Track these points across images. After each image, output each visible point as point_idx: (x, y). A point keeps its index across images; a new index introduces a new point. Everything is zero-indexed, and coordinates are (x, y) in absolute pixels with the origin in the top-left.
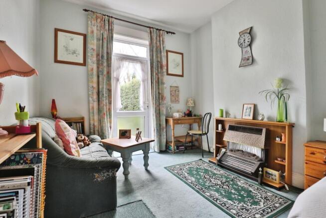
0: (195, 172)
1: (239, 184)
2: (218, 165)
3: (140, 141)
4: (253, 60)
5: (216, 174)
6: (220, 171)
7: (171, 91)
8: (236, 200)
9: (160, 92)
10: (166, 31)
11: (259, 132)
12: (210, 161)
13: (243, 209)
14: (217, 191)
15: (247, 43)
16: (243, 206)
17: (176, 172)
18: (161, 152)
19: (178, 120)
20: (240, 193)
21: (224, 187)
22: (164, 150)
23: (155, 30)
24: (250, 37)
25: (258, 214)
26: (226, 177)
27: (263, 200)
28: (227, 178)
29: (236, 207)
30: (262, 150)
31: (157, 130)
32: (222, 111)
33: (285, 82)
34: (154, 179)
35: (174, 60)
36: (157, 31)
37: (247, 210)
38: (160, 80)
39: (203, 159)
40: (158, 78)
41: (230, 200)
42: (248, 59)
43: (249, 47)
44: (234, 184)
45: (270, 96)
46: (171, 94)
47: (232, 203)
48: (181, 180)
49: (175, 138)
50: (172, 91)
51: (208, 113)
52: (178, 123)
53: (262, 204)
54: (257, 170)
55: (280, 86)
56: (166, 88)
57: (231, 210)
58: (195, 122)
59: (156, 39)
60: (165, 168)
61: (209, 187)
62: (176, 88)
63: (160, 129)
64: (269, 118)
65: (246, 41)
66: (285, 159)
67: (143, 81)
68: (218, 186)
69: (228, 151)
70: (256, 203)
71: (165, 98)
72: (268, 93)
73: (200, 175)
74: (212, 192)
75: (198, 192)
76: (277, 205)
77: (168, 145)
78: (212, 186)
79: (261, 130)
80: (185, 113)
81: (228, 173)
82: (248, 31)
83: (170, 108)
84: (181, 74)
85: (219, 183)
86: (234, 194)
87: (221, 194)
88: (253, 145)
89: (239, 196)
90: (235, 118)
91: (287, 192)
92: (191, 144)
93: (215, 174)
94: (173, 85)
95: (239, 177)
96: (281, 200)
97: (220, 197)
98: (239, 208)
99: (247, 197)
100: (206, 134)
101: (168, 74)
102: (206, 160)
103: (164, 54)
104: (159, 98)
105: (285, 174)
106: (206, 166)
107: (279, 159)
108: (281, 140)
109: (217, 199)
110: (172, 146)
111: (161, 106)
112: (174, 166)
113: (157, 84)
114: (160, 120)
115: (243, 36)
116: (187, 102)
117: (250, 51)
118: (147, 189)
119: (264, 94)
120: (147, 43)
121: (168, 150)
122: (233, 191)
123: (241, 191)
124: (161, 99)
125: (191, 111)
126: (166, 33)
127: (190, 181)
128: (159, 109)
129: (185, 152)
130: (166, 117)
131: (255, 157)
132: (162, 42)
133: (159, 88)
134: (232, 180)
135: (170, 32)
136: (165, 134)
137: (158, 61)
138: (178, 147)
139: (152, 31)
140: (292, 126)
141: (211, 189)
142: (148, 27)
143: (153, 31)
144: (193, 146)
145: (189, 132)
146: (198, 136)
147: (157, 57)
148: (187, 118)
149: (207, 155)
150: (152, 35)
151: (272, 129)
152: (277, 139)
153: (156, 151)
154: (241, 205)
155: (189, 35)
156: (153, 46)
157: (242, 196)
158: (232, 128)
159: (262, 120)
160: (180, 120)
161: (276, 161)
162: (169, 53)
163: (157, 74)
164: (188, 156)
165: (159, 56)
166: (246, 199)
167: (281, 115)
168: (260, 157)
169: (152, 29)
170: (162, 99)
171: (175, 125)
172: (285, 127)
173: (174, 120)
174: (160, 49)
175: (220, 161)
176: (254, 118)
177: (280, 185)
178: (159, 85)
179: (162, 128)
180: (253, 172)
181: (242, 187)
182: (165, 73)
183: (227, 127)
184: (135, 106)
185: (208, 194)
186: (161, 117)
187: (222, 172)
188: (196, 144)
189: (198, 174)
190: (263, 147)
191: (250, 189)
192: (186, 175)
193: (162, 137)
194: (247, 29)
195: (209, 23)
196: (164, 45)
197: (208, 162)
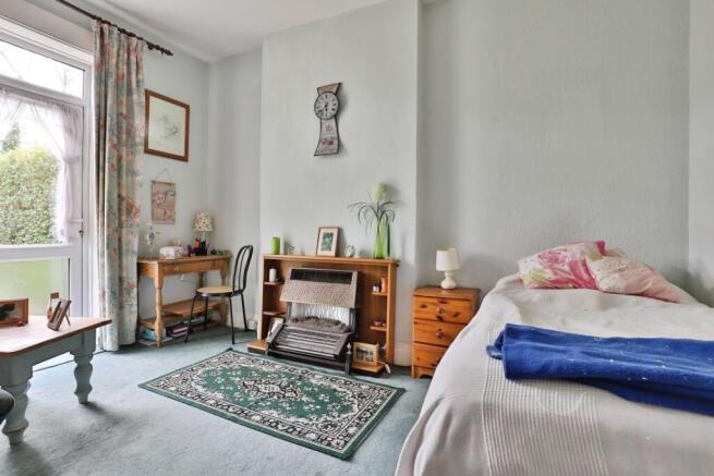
0: (220, 380)
1: (314, 381)
2: (270, 354)
3: (65, 329)
4: (340, 145)
5: (268, 373)
6: (273, 365)
7: (153, 194)
8: (312, 413)
9: (124, 194)
10: (148, 43)
11: (346, 278)
12: (250, 350)
13: (326, 427)
14: (275, 406)
15: (330, 112)
16: (326, 421)
17: (173, 389)
18: (123, 348)
19: (173, 263)
20: (316, 399)
21: (287, 395)
22: (134, 343)
23: (116, 31)
24: (336, 102)
25: (352, 426)
26: (287, 375)
27: (356, 401)
28: (289, 376)
29: (314, 427)
30: (351, 310)
31: (113, 292)
32: (277, 241)
33: (389, 191)
34: (114, 420)
35: (165, 119)
36: (122, 35)
37: (334, 426)
38: (124, 163)
39: (234, 348)
40: (120, 159)
41: (301, 417)
42: (331, 143)
43: (333, 120)
44: (304, 384)
45: (365, 213)
46: (153, 201)
47: (306, 421)
48: (190, 404)
49: (163, 307)
50: (158, 193)
51: (247, 247)
52: (173, 273)
53: (355, 406)
54: (344, 349)
55: (381, 198)
56: (141, 185)
57: (307, 436)
58: (214, 267)
59: (118, 55)
60: (142, 386)
61: (257, 403)
62: (169, 188)
63: (121, 290)
64: (363, 254)
65: (330, 107)
66: (385, 322)
67: (70, 162)
68: (275, 397)
69: (289, 322)
70: (346, 409)
71: (138, 211)
72: (362, 208)
73: (233, 383)
74: (265, 412)
75: (235, 420)
76: (378, 402)
77: (142, 328)
78: (263, 400)
79: (350, 275)
80: (189, 247)
81: (290, 367)
82: (334, 90)
83: (152, 236)
84: (182, 154)
85: (277, 389)
86: (308, 403)
87: (284, 410)
88: (337, 303)
89: (315, 404)
90: (303, 255)
91: (388, 376)
92: (202, 319)
93: (264, 374)
94: (160, 179)
95: (312, 369)
96: (382, 392)
97: (282, 417)
98: (319, 426)
99: (331, 403)
100: (240, 292)
101: (148, 151)
102: (242, 348)
103: (138, 98)
104: (120, 209)
105: (386, 347)
106: (243, 362)
107: (377, 323)
108: (380, 288)
109: (277, 423)
110: (156, 330)
111: (124, 231)
112: (167, 377)
113: (116, 174)
114: (120, 267)
115: (324, 96)
116: (195, 221)
117: (335, 128)
118: (97, 453)
119: (356, 210)
120: (90, 59)
121: (142, 342)
122: (304, 399)
123: (318, 394)
124: (124, 211)
125: (204, 243)
126: (146, 46)
127: (212, 402)
128: (120, 240)
129: (190, 338)
130: (138, 259)
131: (339, 326)
132: (134, 67)
133: (119, 184)
134: (300, 378)
135: (158, 48)
136: (135, 302)
137: (120, 114)
138: (169, 331)
139: (106, 32)
140: (396, 265)
141: (261, 406)
142: (94, 17)
143: (110, 33)
144: (208, 321)
145: (199, 290)
146: (219, 298)
147: (118, 103)
148: (194, 258)
149: (243, 336)
150: (106, 41)
151: (366, 271)
152: (375, 288)
153: (108, 347)
154: (322, 419)
155: (205, 66)
156: (107, 73)
157: (322, 403)
158: (297, 275)
159: (351, 256)
160: (178, 264)
161: (372, 328)
162: (152, 99)
163: (115, 147)
164: (198, 346)
165: (124, 100)
166: (329, 407)
167: (380, 245)
168: (347, 324)
169: (105, 26)
170: (129, 212)
171: (166, 278)
172: (387, 267)
173: (162, 265)
174: (129, 83)
175: (273, 345)
176: (338, 254)
177: (380, 368)
178: (119, 176)
179: (125, 285)
180: (337, 353)
181: (319, 387)
182: (141, 148)
183: (287, 273)
184: (18, 230)
185: (258, 418)
186: (124, 260)
187: (279, 365)
188: (215, 316)
189: (228, 382)
190: (353, 307)
191: (334, 386)
192: (201, 390)
193: (126, 310)
194: (333, 85)
195: (255, 53)
196: (140, 77)
197: (246, 351)
